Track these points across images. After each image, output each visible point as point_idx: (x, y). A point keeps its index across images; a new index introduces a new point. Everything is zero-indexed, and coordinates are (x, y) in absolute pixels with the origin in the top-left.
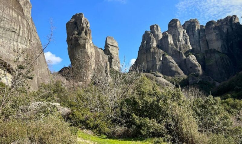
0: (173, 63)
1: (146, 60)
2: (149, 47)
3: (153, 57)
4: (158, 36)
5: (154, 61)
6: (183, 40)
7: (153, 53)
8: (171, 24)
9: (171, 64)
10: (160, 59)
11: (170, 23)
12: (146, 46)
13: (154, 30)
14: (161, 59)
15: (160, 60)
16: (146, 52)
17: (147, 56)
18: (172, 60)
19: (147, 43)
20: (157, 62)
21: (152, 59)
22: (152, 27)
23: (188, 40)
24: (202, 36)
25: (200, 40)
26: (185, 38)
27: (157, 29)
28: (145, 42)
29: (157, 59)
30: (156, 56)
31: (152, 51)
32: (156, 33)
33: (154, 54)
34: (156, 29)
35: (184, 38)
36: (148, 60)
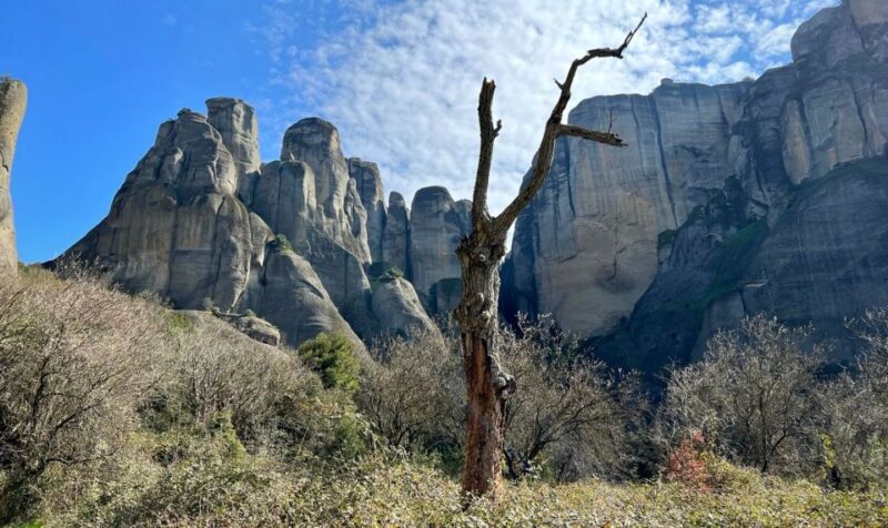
0: (320, 295)
1: (167, 245)
2: (200, 183)
3: (215, 236)
4: (245, 154)
5: (223, 261)
6: (345, 218)
7: (218, 218)
8: (302, 135)
9: (309, 296)
10: (255, 256)
11: (299, 130)
12: (180, 176)
13: (232, 118)
14: (261, 260)
15: (255, 265)
16: (180, 203)
17: (176, 226)
18: (315, 281)
19: (185, 165)
20: (241, 267)
21: (208, 248)
22: (222, 106)
23: (364, 221)
24: (394, 230)
25: (386, 244)
26: (353, 210)
27: (247, 125)
28: (179, 156)
29: (240, 252)
30: (233, 239)
31: (216, 208)
32: (239, 139)
33: (225, 226)
34: (241, 120)
35: (349, 210)
36: (183, 247)
